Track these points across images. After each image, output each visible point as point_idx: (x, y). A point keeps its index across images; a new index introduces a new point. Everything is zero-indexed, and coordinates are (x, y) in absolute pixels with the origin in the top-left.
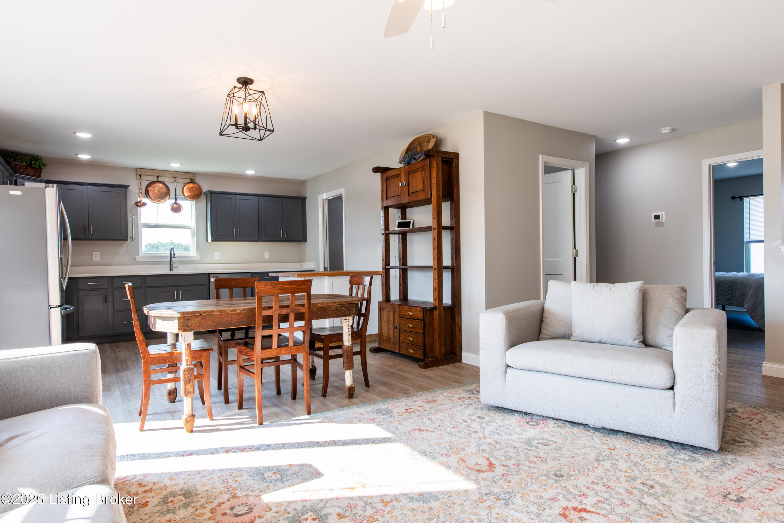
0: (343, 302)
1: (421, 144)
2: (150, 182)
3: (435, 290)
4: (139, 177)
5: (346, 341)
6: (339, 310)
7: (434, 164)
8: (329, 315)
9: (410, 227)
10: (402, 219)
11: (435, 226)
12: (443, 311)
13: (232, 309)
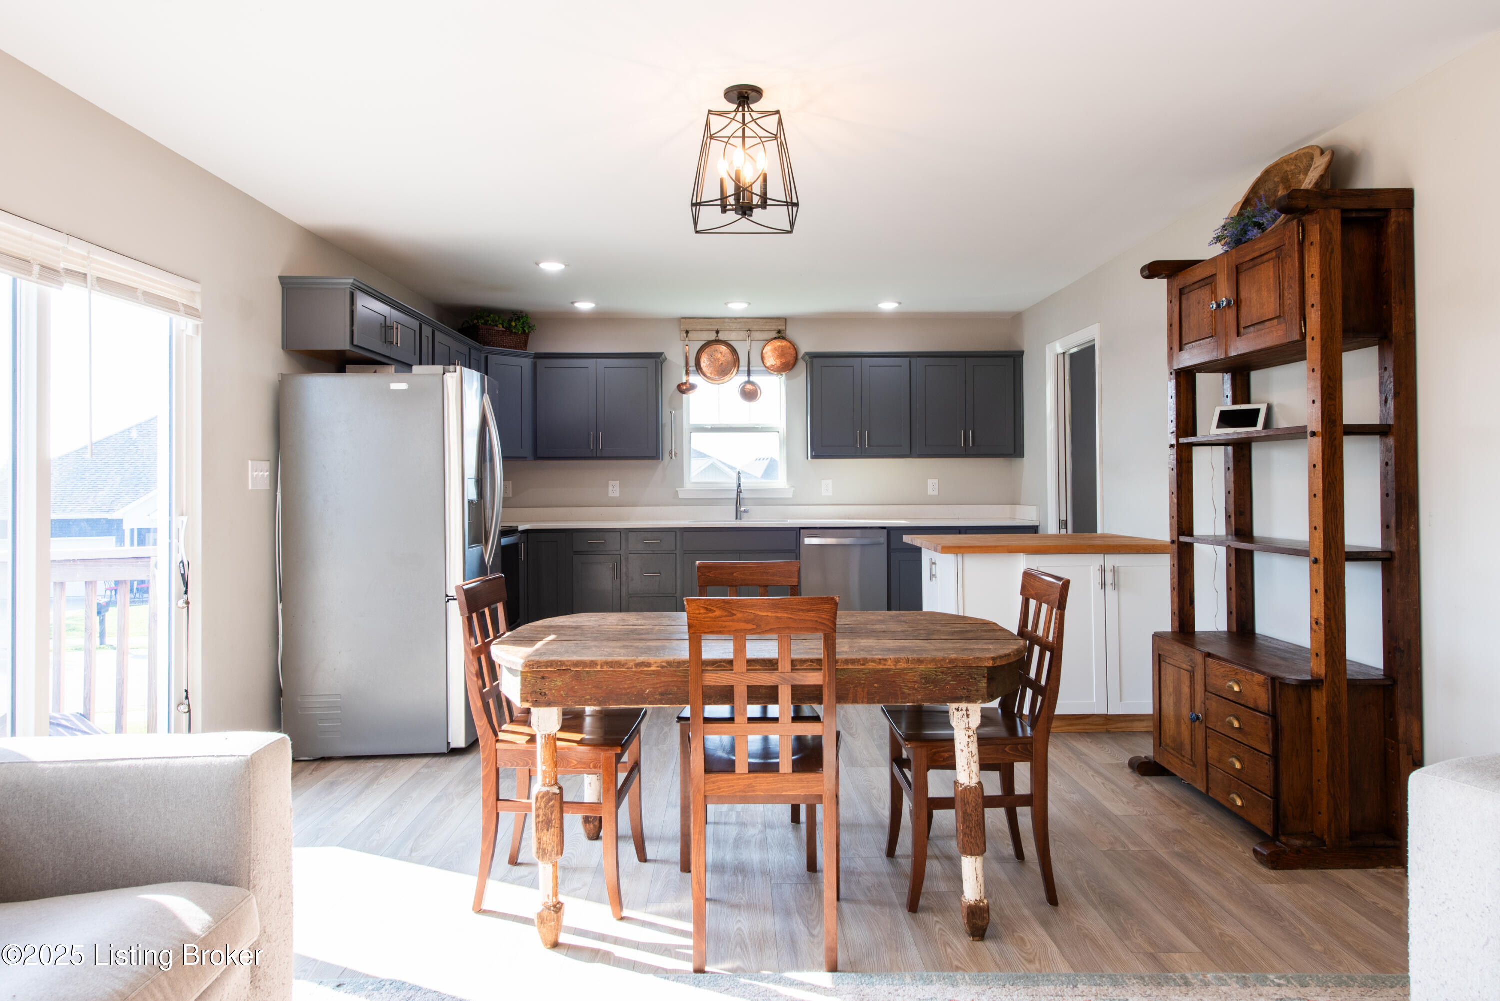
0: (944, 659)
1: (1288, 181)
2: (703, 343)
3: (1315, 627)
4: (685, 335)
5: (963, 772)
6: (935, 682)
7: (1315, 235)
8: (904, 693)
9: (1255, 425)
10: (1235, 402)
11: (1315, 425)
12: (1345, 697)
13: (641, 659)
